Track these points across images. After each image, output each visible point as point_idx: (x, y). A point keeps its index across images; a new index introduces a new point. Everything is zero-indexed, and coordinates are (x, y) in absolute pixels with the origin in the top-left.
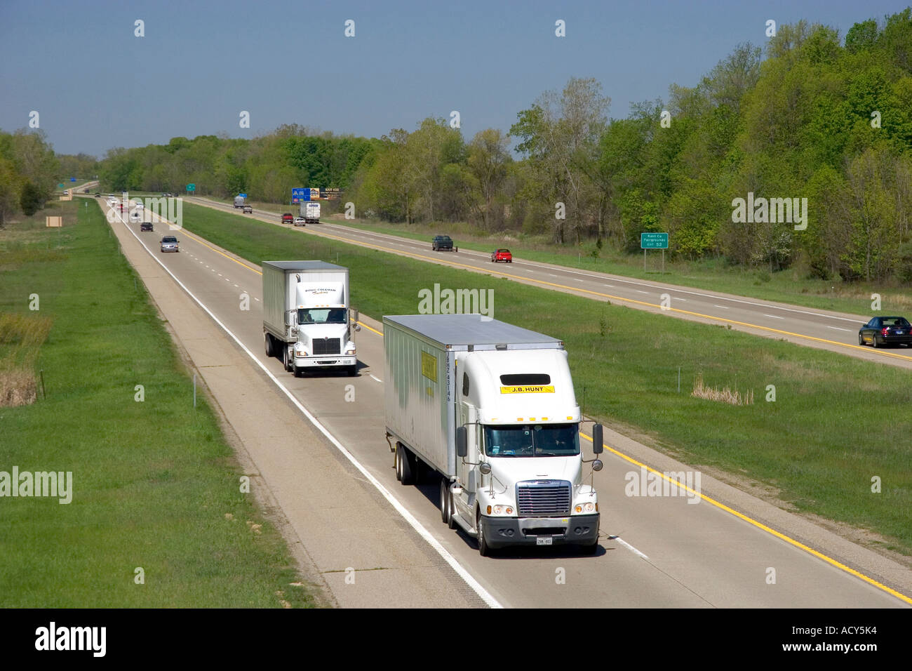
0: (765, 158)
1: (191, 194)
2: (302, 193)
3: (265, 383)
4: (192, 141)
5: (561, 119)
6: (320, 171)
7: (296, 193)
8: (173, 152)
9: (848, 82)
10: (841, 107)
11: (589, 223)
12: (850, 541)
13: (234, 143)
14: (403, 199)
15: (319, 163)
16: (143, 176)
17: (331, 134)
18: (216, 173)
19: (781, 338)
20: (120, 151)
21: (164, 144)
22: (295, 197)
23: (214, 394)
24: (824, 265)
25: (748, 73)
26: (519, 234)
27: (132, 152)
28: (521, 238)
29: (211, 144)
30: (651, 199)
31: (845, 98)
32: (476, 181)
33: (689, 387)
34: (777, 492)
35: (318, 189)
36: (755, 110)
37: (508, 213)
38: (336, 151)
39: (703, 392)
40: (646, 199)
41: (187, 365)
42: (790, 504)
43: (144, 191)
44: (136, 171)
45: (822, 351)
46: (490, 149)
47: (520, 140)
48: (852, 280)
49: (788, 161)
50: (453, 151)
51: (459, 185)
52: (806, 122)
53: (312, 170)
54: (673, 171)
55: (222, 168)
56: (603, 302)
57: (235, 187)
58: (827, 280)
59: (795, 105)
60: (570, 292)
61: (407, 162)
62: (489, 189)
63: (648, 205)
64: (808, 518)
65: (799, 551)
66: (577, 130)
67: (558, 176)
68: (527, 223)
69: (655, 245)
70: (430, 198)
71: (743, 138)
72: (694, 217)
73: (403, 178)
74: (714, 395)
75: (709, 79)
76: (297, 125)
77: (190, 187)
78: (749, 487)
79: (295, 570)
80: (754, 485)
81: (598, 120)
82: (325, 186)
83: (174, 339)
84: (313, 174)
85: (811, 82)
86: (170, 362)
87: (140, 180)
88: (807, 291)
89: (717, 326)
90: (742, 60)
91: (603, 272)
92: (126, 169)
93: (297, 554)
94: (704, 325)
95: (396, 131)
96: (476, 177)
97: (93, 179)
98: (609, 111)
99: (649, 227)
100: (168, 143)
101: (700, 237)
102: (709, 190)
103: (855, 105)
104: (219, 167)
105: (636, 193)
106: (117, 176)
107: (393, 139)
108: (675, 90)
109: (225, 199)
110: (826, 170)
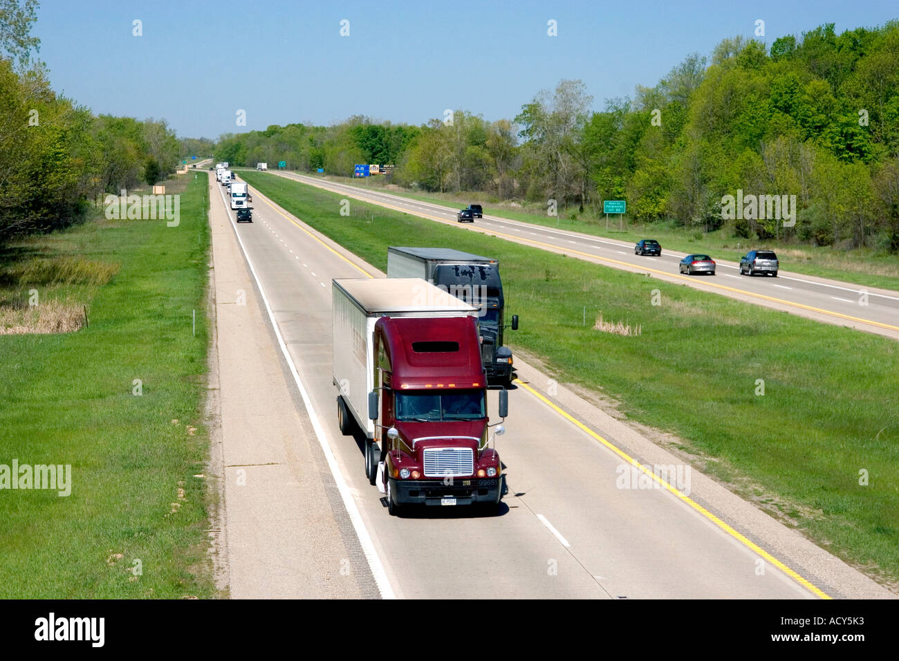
0: (705, 143)
1: (282, 169)
2: (362, 168)
3: (261, 317)
4: (284, 128)
5: (554, 112)
6: (380, 151)
7: (358, 169)
8: (269, 137)
9: (771, 84)
10: (765, 103)
11: (575, 194)
12: (653, 443)
13: (317, 129)
14: (438, 173)
15: (379, 146)
16: (246, 155)
17: (389, 123)
18: (301, 153)
19: (683, 283)
20: (230, 135)
21: (263, 131)
22: (357, 172)
23: (218, 325)
24: (745, 227)
25: (696, 77)
26: (523, 201)
27: (238, 136)
28: (524, 205)
29: (298, 131)
30: (620, 174)
31: (769, 96)
32: (491, 160)
33: (592, 321)
34: (617, 404)
35: (378, 166)
36: (697, 106)
37: (516, 185)
38: (393, 137)
39: (601, 326)
40: (616, 174)
41: (209, 302)
42: (623, 414)
43: (247, 166)
44: (241, 151)
45: (710, 294)
46: (503, 135)
47: (523, 128)
48: (766, 238)
49: (723, 145)
50: (477, 136)
51: (479, 163)
52: (736, 115)
53: (374, 151)
54: (637, 152)
55: (306, 149)
56: (559, 255)
57: (316, 165)
58: (747, 238)
59: (729, 102)
60: (540, 247)
61: (441, 145)
62: (501, 166)
63: (617, 179)
64: (631, 425)
65: (608, 451)
66: (566, 120)
67: (551, 156)
68: (529, 193)
69: (615, 210)
70: (458, 173)
71: (688, 127)
72: (651, 189)
73: (437, 157)
74: (610, 328)
75: (665, 81)
76: (363, 116)
77: (282, 164)
78: (597, 400)
79: (205, 465)
80: (602, 399)
81: (583, 113)
82: (384, 163)
83: (211, 282)
84: (375, 154)
85: (741, 84)
86: (197, 300)
87: (244, 158)
88: (727, 247)
89: (639, 274)
90: (691, 67)
91: (575, 231)
92: (234, 149)
93: (214, 453)
94: (629, 273)
95: (433, 120)
96: (492, 157)
97: (209, 157)
98: (591, 106)
99: (618, 196)
100: (266, 130)
101: (654, 204)
102: (662, 168)
103: (776, 101)
104: (303, 148)
105: (607, 170)
106: (227, 155)
107: (430, 126)
108: (640, 89)
109: (308, 173)
110: (749, 152)
